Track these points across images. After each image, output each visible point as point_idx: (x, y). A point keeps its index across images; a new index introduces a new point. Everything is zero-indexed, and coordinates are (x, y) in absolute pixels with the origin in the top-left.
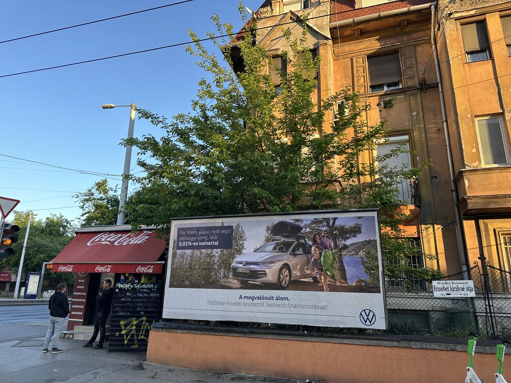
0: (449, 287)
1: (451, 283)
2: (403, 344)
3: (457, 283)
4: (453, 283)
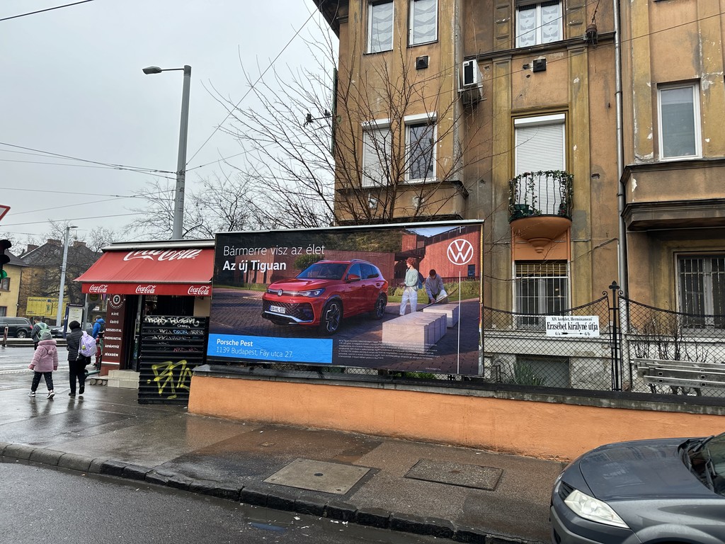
0: (567, 324)
1: (570, 319)
4: (572, 319)
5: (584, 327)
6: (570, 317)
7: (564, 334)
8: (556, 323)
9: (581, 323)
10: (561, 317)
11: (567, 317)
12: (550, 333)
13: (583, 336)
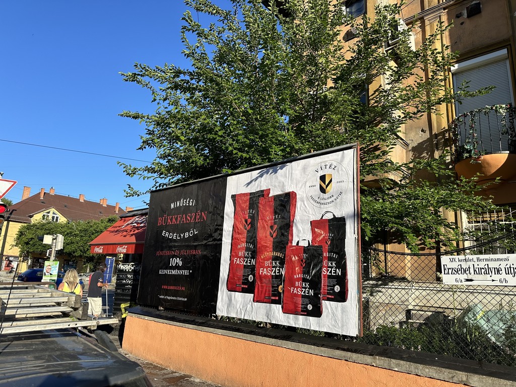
0: (472, 267)
1: (475, 259)
2: (380, 360)
3: (487, 260)
4: (478, 260)
5: (498, 271)
6: (475, 257)
7: (468, 280)
8: (455, 265)
9: (492, 265)
10: (462, 257)
11: (471, 257)
12: (448, 279)
13: (498, 283)
